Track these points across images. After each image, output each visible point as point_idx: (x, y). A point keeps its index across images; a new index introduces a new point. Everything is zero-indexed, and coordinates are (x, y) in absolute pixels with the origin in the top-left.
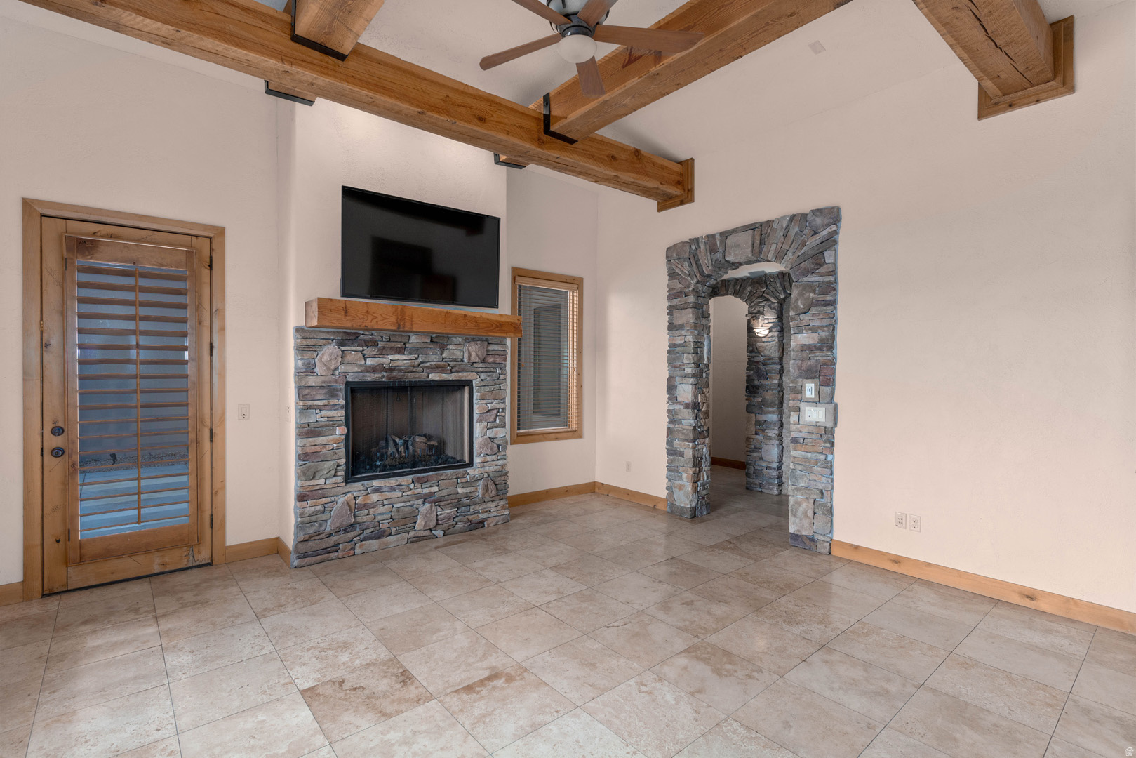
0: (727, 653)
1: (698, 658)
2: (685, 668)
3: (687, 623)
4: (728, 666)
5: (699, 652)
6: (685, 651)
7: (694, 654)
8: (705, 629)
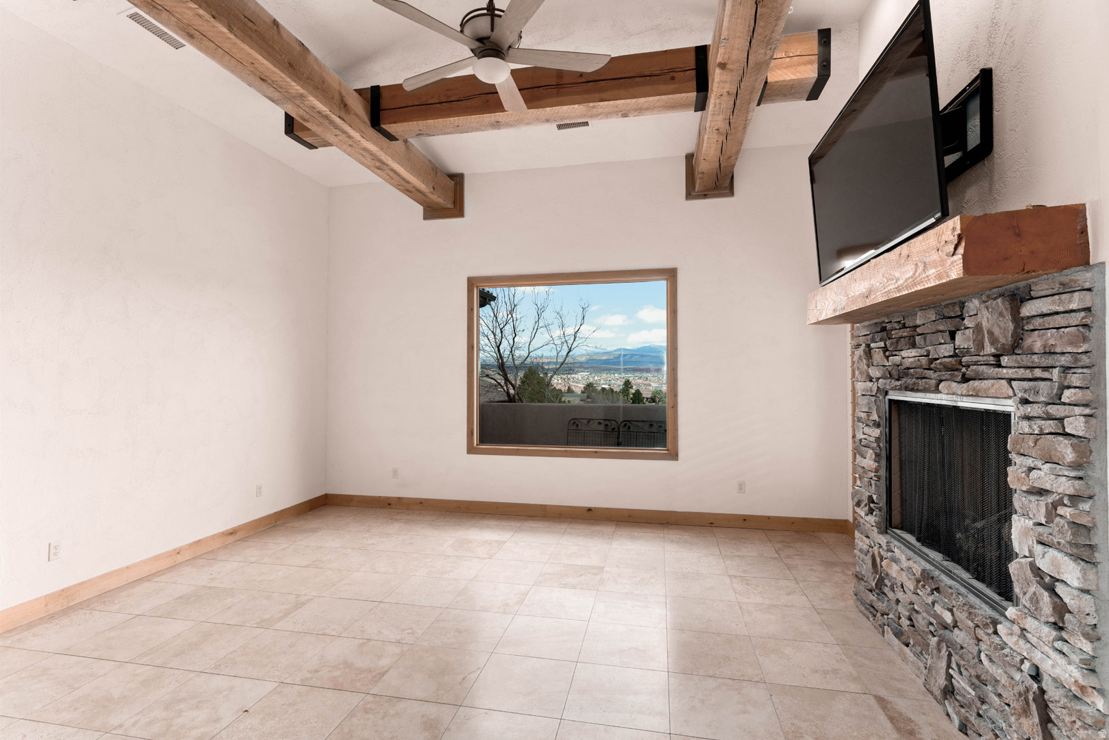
0: (338, 688)
1: (369, 671)
2: (380, 657)
3: (392, 712)
4: (337, 673)
5: (370, 678)
6: (383, 674)
7: (374, 673)
8: (367, 711)
